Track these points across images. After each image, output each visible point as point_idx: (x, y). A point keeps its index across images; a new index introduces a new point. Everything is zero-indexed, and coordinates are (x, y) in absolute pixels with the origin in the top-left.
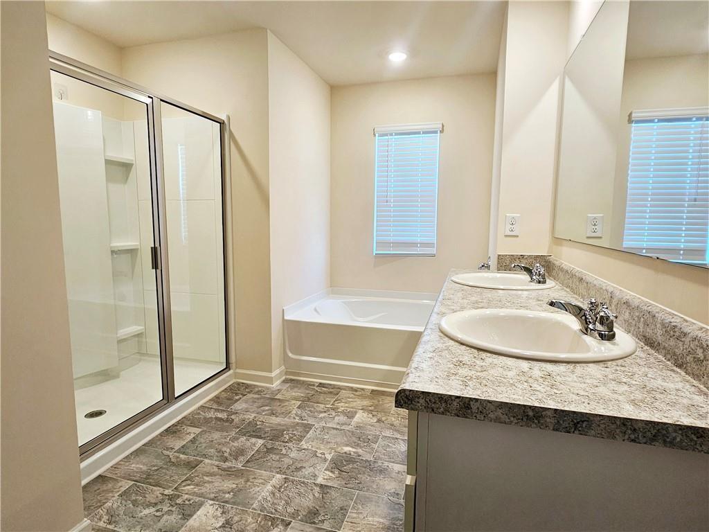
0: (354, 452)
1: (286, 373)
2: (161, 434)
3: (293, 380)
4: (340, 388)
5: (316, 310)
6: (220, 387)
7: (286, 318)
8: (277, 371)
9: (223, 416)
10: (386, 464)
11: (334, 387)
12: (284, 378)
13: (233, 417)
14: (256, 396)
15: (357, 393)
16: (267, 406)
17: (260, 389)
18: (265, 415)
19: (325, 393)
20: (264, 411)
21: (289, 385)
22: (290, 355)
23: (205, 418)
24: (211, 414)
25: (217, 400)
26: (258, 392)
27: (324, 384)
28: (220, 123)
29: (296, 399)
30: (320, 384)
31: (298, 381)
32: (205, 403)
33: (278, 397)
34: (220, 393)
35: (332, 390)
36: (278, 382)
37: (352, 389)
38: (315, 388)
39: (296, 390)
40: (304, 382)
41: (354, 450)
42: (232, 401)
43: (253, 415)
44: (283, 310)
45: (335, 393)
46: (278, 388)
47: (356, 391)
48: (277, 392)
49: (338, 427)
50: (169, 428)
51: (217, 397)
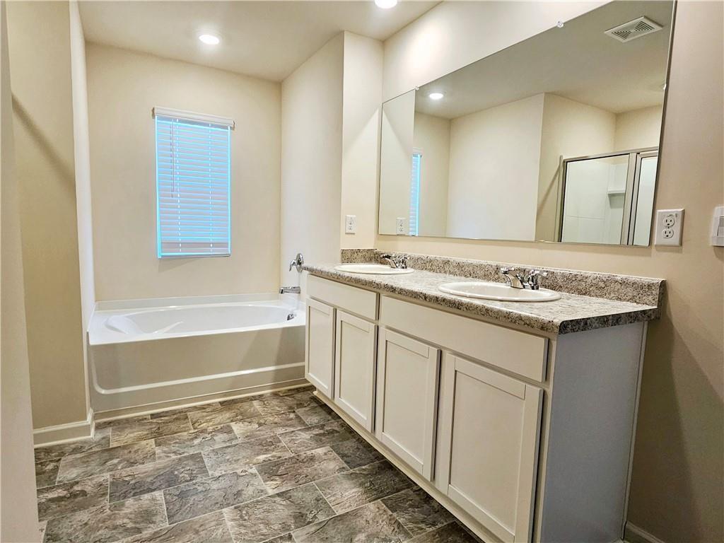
0: (272, 457)
1: (97, 417)
4: (182, 411)
7: (92, 344)
8: (90, 416)
10: (309, 453)
13: (77, 488)
14: (79, 456)
15: (207, 410)
16: (111, 459)
17: (73, 446)
18: (124, 468)
19: (171, 422)
20: (115, 465)
21: (110, 428)
22: (101, 391)
26: (75, 451)
27: (158, 414)
30: (152, 415)
31: (119, 422)
33: (113, 445)
35: (176, 416)
38: (151, 420)
39: (128, 430)
41: (270, 455)
42: (47, 474)
43: (107, 474)
44: (88, 334)
45: (183, 417)
46: (100, 437)
47: (204, 408)
48: (103, 441)
49: (228, 444)
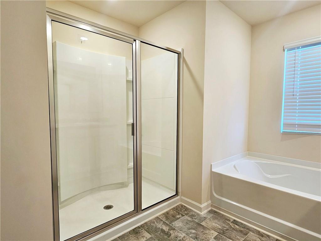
1: (212, 206)
2: (130, 232)
3: (216, 212)
4: (249, 229)
5: (235, 167)
6: (171, 206)
7: (213, 170)
8: (206, 204)
9: (166, 228)
11: (245, 227)
12: (210, 209)
13: (171, 232)
14: (189, 219)
16: (194, 229)
17: (194, 213)
18: (191, 237)
19: (236, 230)
20: (191, 233)
21: (212, 215)
22: (215, 195)
23: (156, 227)
24: (160, 226)
25: (166, 215)
26: (192, 216)
27: (238, 222)
28: (178, 54)
29: (214, 229)
30: (234, 220)
31: (219, 214)
32: (160, 216)
33: (203, 224)
34: (170, 210)
35: (242, 229)
36: (206, 211)
37: (259, 233)
38: (230, 223)
39: (216, 221)
40: (223, 215)
42: (174, 218)
43: (184, 235)
44: (211, 165)
45: (245, 232)
46: (205, 216)
47: (262, 236)
48: (203, 219)
50: (136, 228)
51: (167, 213)
